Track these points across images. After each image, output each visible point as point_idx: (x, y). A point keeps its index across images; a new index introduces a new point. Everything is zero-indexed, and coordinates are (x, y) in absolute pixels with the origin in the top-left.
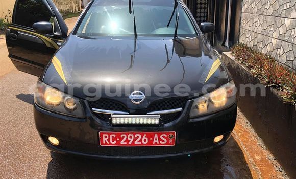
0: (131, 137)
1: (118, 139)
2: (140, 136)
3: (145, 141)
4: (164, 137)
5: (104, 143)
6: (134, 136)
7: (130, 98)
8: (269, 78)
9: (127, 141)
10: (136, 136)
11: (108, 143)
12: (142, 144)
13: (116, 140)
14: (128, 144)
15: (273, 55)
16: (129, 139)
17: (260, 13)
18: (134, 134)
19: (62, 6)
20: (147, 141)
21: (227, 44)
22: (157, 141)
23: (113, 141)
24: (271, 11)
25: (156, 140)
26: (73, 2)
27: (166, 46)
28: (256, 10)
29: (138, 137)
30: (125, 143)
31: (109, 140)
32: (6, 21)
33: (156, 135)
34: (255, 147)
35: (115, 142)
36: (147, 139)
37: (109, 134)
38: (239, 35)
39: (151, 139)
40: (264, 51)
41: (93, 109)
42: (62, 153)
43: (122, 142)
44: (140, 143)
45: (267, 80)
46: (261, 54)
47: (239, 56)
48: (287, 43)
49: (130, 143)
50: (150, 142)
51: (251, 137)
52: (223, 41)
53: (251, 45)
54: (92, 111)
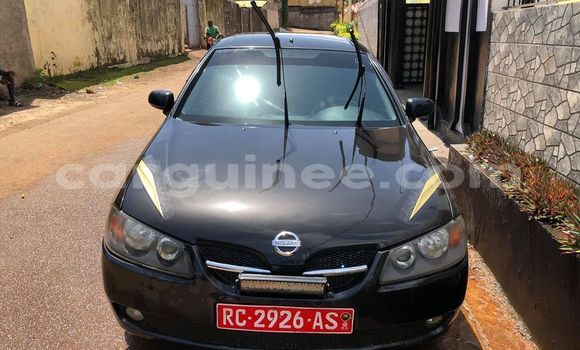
0: (272, 315)
1: (250, 318)
2: (289, 314)
3: (299, 323)
4: (332, 317)
5: (225, 323)
6: (279, 314)
7: (274, 244)
8: (537, 202)
9: (266, 321)
10: (282, 313)
11: (232, 324)
12: (293, 328)
13: (247, 319)
14: (266, 328)
15: (546, 158)
16: (270, 318)
17: (522, 76)
18: (279, 310)
19: (149, 44)
20: (302, 324)
21: (460, 127)
22: (320, 324)
23: (241, 321)
24: (541, 75)
25: (318, 323)
26: (169, 36)
27: (341, 143)
28: (513, 69)
29: (286, 315)
30: (263, 326)
31: (233, 319)
32: (46, 74)
33: (318, 314)
34: (509, 335)
35: (245, 322)
36: (301, 319)
37: (235, 309)
38: (483, 114)
39: (309, 320)
40: (529, 149)
41: (208, 262)
42: (147, 337)
43: (256, 324)
44: (289, 327)
45: (533, 207)
46: (523, 153)
47: (481, 154)
48: (571, 138)
49: (271, 326)
50: (308, 326)
51: (502, 313)
52: (452, 122)
53: (505, 134)
54: (205, 265)
